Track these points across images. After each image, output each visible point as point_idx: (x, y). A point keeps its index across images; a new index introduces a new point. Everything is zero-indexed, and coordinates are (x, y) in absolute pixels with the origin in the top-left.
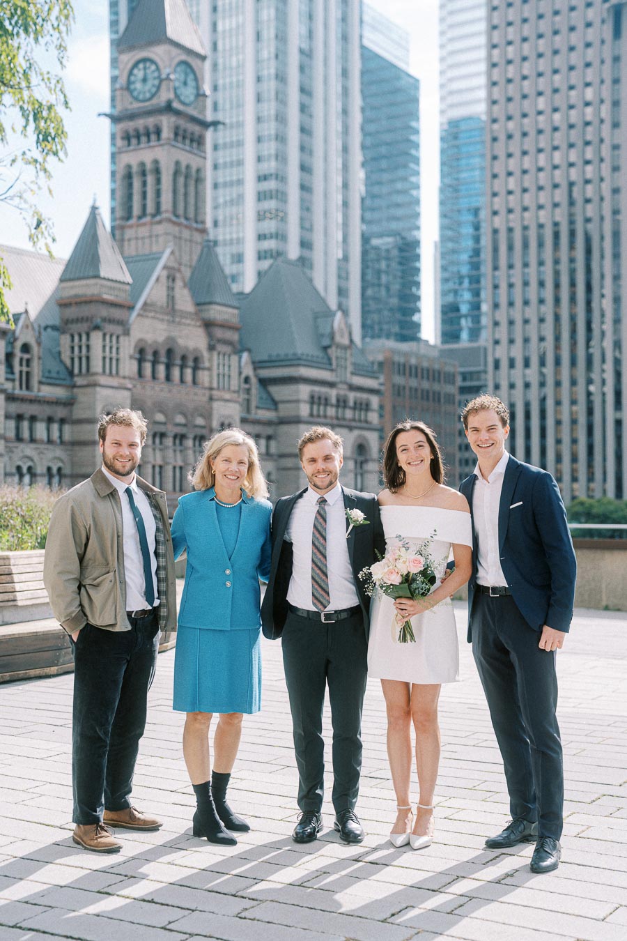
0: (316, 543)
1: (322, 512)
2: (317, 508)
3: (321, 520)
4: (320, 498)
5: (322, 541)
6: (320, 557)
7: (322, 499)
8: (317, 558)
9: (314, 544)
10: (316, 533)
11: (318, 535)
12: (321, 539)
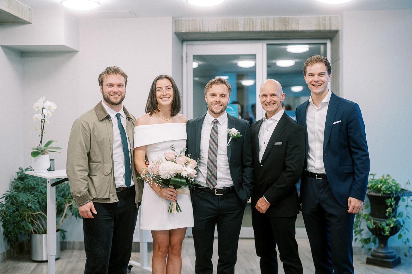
0: (211, 147)
1: (216, 129)
2: (213, 126)
3: (215, 134)
4: (215, 119)
5: (216, 147)
6: (214, 156)
7: (215, 121)
8: (211, 156)
9: (210, 147)
10: (212, 141)
11: (213, 143)
12: (214, 145)
